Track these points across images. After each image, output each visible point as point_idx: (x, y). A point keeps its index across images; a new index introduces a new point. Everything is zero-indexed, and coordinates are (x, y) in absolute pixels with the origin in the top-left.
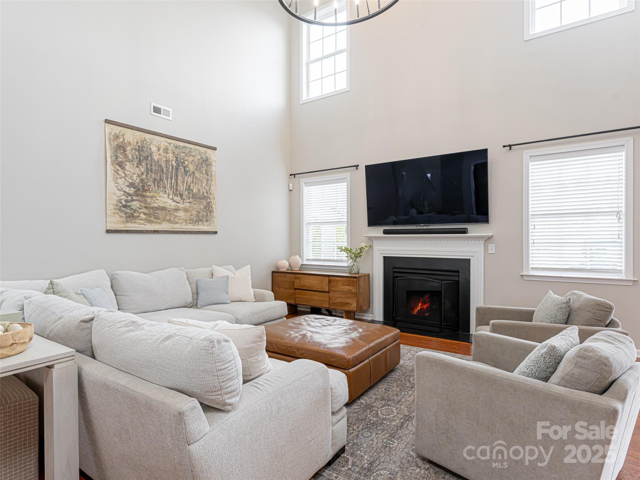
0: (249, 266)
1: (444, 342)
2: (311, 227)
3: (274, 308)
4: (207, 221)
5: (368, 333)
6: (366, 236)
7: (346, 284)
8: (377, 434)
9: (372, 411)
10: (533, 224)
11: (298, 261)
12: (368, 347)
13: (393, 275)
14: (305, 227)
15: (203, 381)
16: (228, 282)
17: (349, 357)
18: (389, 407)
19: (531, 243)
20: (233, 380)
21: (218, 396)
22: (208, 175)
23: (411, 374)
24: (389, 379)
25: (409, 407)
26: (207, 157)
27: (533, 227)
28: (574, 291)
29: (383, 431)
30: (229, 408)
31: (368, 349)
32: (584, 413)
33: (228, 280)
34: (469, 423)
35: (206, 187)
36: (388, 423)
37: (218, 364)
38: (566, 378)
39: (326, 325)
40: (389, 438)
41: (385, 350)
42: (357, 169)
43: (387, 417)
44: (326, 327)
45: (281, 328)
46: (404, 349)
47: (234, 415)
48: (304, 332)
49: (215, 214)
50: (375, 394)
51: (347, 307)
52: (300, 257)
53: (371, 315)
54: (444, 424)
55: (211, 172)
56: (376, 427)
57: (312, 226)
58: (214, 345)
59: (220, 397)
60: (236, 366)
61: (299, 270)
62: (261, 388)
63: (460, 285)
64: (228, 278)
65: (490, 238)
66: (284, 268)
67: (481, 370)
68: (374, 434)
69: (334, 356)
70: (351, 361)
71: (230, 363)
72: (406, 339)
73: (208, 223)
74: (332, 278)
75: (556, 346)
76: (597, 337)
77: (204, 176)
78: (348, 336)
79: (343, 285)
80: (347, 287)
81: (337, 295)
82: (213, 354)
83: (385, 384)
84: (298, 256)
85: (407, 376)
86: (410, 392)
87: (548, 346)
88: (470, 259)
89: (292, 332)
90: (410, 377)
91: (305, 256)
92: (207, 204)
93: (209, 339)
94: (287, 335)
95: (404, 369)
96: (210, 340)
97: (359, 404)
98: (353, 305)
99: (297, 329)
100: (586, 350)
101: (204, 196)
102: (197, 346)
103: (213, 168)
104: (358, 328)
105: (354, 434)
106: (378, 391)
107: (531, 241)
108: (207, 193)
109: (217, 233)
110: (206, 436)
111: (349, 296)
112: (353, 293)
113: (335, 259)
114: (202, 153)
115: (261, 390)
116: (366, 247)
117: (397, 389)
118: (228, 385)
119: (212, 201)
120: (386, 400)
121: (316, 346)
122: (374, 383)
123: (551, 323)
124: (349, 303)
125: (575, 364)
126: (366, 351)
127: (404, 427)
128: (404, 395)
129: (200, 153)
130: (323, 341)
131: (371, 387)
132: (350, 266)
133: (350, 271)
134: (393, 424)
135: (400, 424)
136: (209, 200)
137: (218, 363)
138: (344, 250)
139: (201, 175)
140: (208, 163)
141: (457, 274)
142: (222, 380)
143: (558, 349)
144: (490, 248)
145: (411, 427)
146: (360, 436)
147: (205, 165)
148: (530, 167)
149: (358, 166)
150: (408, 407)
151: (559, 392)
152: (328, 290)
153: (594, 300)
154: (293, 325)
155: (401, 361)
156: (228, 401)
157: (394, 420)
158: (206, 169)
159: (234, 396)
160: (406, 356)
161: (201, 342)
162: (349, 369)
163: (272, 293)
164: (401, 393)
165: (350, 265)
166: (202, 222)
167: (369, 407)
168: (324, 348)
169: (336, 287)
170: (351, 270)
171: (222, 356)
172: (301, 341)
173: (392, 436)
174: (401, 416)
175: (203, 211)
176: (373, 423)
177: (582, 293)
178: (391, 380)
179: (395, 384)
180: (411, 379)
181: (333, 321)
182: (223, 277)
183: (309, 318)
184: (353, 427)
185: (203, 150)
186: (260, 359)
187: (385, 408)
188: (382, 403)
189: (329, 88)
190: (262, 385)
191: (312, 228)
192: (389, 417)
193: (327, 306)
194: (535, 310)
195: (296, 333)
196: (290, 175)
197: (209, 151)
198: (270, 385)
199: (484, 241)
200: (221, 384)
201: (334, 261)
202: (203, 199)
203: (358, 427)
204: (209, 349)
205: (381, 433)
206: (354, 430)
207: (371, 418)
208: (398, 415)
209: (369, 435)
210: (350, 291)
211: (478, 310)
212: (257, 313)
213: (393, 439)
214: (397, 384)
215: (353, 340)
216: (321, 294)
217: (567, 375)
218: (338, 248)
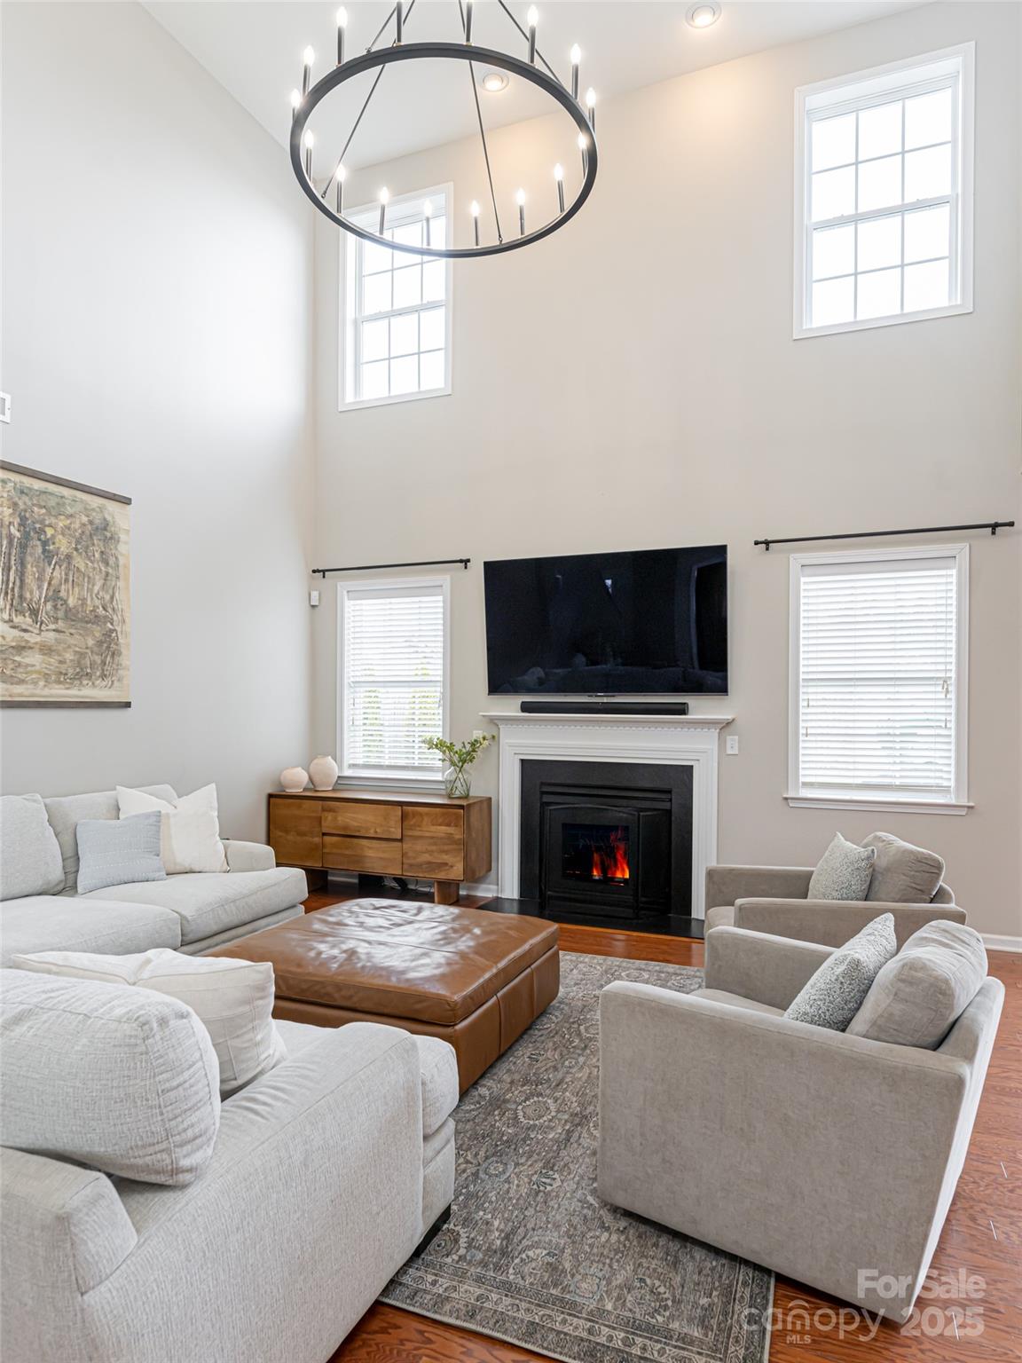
0: (213, 786)
1: (642, 940)
2: (361, 693)
3: (275, 884)
4: (103, 676)
5: (493, 937)
6: (483, 716)
7: (440, 820)
8: (517, 1165)
9: (504, 1114)
10: (806, 697)
11: (331, 769)
12: (494, 971)
13: (541, 798)
14: (346, 692)
15: (121, 1124)
16: (159, 827)
17: (456, 998)
18: (540, 1099)
19: (803, 734)
20: (199, 1108)
21: (159, 1155)
22: (107, 564)
23: (582, 1017)
24: (536, 1032)
25: (581, 1093)
26: (105, 519)
27: (806, 704)
28: (880, 834)
29: (531, 1157)
30: (186, 1177)
31: (496, 975)
32: (911, 1089)
33: (159, 822)
34: (706, 1127)
35: (101, 593)
36: (540, 1137)
37: (160, 1077)
38: (879, 1022)
39: (400, 922)
40: (544, 1171)
41: (528, 970)
42: (466, 568)
43: (537, 1122)
44: (402, 928)
45: (295, 936)
46: (567, 959)
47: (199, 1194)
48: (350, 944)
49: (124, 660)
50: (509, 1071)
51: (443, 873)
52: (335, 761)
53: (495, 887)
54: (657, 1134)
55: (116, 558)
56: (515, 1149)
57: (362, 689)
58: (152, 1029)
59: (165, 1156)
60: (206, 1074)
61: (334, 790)
62: (264, 1113)
63: (673, 818)
64: (160, 816)
65: (729, 723)
66: (297, 787)
67: (729, 1018)
68: (511, 1167)
69: (423, 997)
70: (459, 1005)
71: (192, 1070)
72: (569, 939)
73: (107, 682)
74: (410, 809)
75: (862, 959)
76: (925, 935)
77: (96, 565)
78: (451, 948)
79: (433, 825)
80: (443, 828)
81: (419, 846)
82: (147, 1053)
83: (530, 1045)
84: (330, 757)
85: (573, 1023)
86: (581, 1059)
87: (848, 960)
88: (692, 766)
89: (322, 947)
90: (579, 1025)
91: (346, 759)
92: (103, 634)
93: (138, 1017)
94: (312, 954)
95: (566, 1008)
96: (141, 1019)
97: (477, 1098)
98: (455, 868)
99: (334, 936)
100: (912, 966)
101: (96, 616)
102: (104, 1038)
103: (122, 548)
104: (471, 927)
105: (468, 1171)
106: (515, 1063)
107: (802, 731)
108: (104, 609)
109: (130, 707)
110: (129, 1262)
111: (446, 848)
112: (456, 842)
113: (416, 765)
114: (93, 510)
115: (263, 1117)
116: (484, 739)
117: (554, 1055)
118: (185, 1125)
119: (119, 629)
120: (533, 1083)
121: (381, 976)
122: (506, 1048)
123: (842, 899)
124: (446, 864)
125: (896, 994)
126: (490, 979)
127: (572, 1140)
128: (570, 1067)
129: (86, 509)
130: (396, 963)
131: (501, 1057)
132: (451, 781)
133: (449, 790)
134: (551, 1136)
135: (563, 1136)
136: (109, 625)
137: (161, 1074)
138: (436, 745)
139: (90, 564)
140: (108, 535)
141: (668, 796)
142: (171, 1116)
143: (865, 965)
144: (728, 746)
145: (589, 1138)
146: (482, 1175)
147: (100, 540)
148: (802, 587)
149: (468, 561)
150: (578, 1093)
151: (869, 1053)
152: (399, 837)
153: (912, 852)
154: (326, 929)
155: (561, 989)
156: (185, 1163)
157: (552, 1128)
158: (103, 549)
159: (199, 1148)
160: (570, 976)
161: (113, 1026)
162: (454, 1025)
163: (270, 849)
164: (563, 1064)
165: (448, 779)
166: (90, 680)
167: (498, 1103)
168: (399, 980)
169: (418, 829)
170: (452, 790)
171: (172, 1056)
172: (345, 968)
173: (550, 1166)
174: (566, 1117)
175: (92, 652)
176: (507, 1141)
177: (892, 837)
178: (542, 1036)
179: (551, 1044)
180: (582, 1028)
181: (415, 912)
182: (148, 816)
183: (361, 907)
184: (467, 1155)
185: (96, 502)
186: (259, 1038)
187: (532, 1101)
188: (524, 1092)
189: (405, 383)
190: (265, 1104)
191: (362, 695)
192: (541, 1121)
193: (397, 872)
194: (812, 873)
195: (333, 946)
196: (314, 571)
197: (112, 506)
198: (286, 1101)
199: (718, 730)
200: (167, 1126)
201: (414, 768)
202: (93, 624)
203: (477, 1154)
204: (139, 1042)
205: (527, 1161)
206: (467, 1162)
207: (503, 1129)
208: (559, 1116)
209: (501, 1170)
210: (450, 837)
211: (711, 874)
212: (234, 901)
213: (551, 1173)
214: (555, 1043)
215: (463, 955)
216: (384, 844)
217: (881, 1016)
218: (424, 742)
